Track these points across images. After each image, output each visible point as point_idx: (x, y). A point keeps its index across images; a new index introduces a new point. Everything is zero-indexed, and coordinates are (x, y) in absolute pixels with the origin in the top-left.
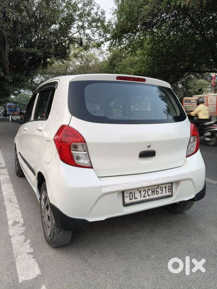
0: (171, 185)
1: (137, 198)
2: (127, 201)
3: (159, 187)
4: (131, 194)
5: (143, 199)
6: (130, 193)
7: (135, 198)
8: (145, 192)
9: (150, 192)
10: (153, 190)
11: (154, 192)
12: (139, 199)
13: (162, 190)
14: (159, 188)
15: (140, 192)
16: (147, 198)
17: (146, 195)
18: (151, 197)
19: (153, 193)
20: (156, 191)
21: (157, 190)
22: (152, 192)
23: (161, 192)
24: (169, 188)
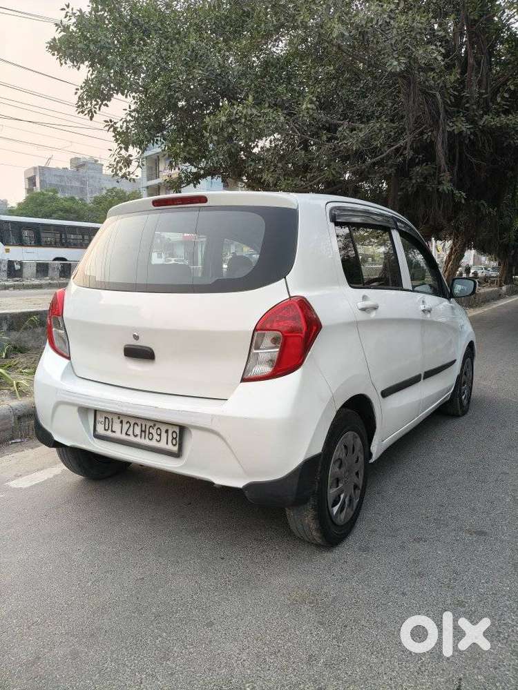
0: (178, 432)
1: (114, 432)
2: (100, 430)
3: (155, 425)
4: (107, 420)
5: (123, 437)
6: (105, 418)
7: (112, 431)
8: (128, 425)
9: (138, 430)
10: (143, 429)
11: (145, 432)
12: (118, 435)
13: (160, 435)
14: (156, 428)
15: (121, 422)
16: (132, 438)
17: (130, 432)
18: (138, 440)
19: (143, 434)
20: (149, 433)
21: (151, 430)
22: (142, 431)
23: (158, 438)
24: (175, 436)
